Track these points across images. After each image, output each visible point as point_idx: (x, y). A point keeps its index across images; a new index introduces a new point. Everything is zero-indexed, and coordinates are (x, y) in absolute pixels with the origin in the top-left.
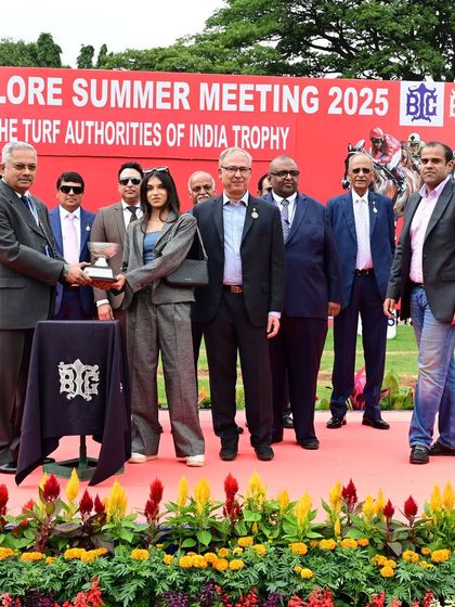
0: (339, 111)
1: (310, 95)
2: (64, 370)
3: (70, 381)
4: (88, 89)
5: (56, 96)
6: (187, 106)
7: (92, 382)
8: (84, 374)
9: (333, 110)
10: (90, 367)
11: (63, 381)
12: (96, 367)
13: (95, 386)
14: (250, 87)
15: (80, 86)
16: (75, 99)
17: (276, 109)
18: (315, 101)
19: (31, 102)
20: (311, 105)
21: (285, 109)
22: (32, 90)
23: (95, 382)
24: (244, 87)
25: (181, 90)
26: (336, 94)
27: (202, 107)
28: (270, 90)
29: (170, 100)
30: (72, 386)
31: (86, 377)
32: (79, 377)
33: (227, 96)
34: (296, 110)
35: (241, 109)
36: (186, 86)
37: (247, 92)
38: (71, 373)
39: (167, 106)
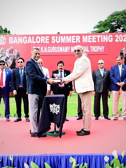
0: (118, 41)
1: (110, 37)
2: (51, 106)
3: (53, 109)
4: (55, 39)
5: (48, 41)
6: (79, 42)
7: (58, 109)
8: (56, 107)
9: (116, 41)
10: (57, 105)
11: (51, 109)
12: (59, 105)
13: (59, 110)
14: (95, 36)
15: (53, 38)
16: (52, 41)
17: (102, 41)
18: (112, 39)
19: (42, 42)
20: (111, 40)
21: (104, 41)
22: (42, 40)
23: (59, 109)
24: (94, 36)
25: (78, 38)
26: (117, 37)
27: (83, 42)
28: (100, 37)
29: (75, 40)
30: (53, 110)
31: (57, 108)
32: (55, 108)
33: (89, 39)
34: (107, 41)
35: (93, 42)
36: (79, 37)
37: (94, 37)
38: (53, 107)
39: (75, 42)
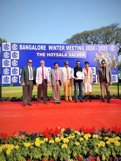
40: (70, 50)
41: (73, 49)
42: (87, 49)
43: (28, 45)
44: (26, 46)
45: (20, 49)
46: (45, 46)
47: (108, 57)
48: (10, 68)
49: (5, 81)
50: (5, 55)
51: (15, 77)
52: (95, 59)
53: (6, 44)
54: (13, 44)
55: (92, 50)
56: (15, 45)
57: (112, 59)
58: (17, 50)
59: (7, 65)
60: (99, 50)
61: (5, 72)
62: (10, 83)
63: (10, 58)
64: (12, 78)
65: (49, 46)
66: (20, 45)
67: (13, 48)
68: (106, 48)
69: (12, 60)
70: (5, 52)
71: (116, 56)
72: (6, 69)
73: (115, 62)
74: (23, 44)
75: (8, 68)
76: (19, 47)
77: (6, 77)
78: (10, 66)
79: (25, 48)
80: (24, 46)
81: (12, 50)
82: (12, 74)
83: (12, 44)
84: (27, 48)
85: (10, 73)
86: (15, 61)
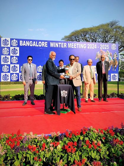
40: (72, 47)
41: (75, 46)
42: (89, 47)
43: (29, 42)
44: (27, 42)
45: (20, 45)
46: (47, 43)
47: (109, 56)
48: (9, 65)
49: (4, 79)
50: (4, 51)
51: (15, 75)
52: (97, 58)
53: (6, 40)
54: (13, 39)
55: (94, 48)
56: (14, 40)
57: (113, 58)
58: (17, 46)
59: (6, 62)
60: (101, 48)
61: (4, 70)
62: (9, 80)
63: (9, 54)
64: (12, 76)
65: (51, 43)
66: (20, 41)
67: (13, 44)
68: (107, 47)
69: (11, 57)
70: (4, 48)
71: (116, 55)
72: (6, 66)
73: (116, 61)
74: (23, 40)
75: (7, 65)
76: (19, 43)
77: (6, 75)
78: (9, 63)
79: (25, 45)
80: (24, 42)
81: (11, 46)
82: (11, 72)
83: (11, 39)
84: (28, 44)
85: (10, 70)
86: (15, 57)
